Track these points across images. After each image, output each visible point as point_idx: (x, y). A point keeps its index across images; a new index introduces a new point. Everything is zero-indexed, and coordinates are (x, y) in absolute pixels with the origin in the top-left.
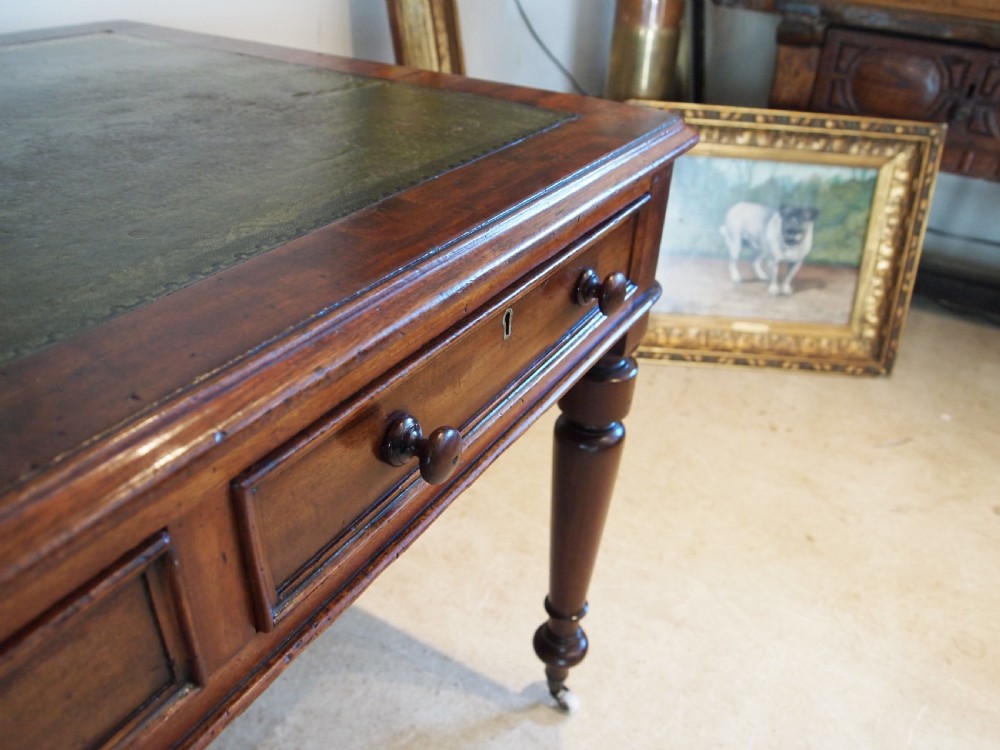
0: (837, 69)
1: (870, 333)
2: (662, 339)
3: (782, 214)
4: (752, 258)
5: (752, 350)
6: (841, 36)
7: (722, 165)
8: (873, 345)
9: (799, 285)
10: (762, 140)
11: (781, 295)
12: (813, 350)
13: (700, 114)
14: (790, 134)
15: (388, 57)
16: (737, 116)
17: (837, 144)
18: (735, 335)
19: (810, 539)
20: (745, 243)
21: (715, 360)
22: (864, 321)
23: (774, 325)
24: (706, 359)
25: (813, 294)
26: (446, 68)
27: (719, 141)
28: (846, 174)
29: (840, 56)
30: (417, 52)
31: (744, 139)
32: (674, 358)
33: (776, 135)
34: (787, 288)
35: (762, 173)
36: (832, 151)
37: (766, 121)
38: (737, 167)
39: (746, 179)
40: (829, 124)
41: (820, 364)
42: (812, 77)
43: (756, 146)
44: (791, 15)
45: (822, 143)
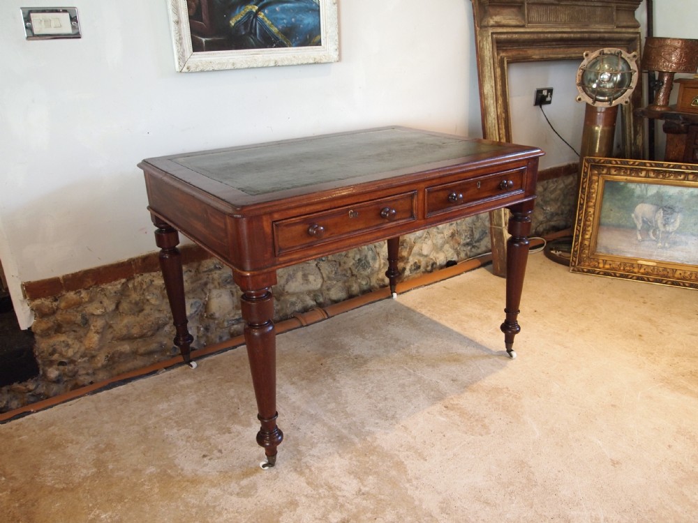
2: (601, 265)
4: (648, 230)
5: (647, 274)
6: (696, 128)
7: (634, 186)
9: (674, 244)
10: (652, 174)
11: (664, 248)
13: (619, 163)
14: (665, 172)
16: (637, 163)
17: (690, 177)
18: (640, 266)
19: (640, 335)
20: (644, 222)
21: (626, 277)
23: (659, 263)
24: (622, 276)
27: (630, 175)
31: (643, 174)
32: (605, 274)
33: (658, 173)
34: (667, 245)
35: (653, 189)
36: (688, 180)
37: (652, 166)
38: (640, 187)
39: (645, 192)
40: (683, 167)
41: (684, 283)
42: (684, 147)
43: (649, 177)
44: (669, 120)
45: (682, 177)
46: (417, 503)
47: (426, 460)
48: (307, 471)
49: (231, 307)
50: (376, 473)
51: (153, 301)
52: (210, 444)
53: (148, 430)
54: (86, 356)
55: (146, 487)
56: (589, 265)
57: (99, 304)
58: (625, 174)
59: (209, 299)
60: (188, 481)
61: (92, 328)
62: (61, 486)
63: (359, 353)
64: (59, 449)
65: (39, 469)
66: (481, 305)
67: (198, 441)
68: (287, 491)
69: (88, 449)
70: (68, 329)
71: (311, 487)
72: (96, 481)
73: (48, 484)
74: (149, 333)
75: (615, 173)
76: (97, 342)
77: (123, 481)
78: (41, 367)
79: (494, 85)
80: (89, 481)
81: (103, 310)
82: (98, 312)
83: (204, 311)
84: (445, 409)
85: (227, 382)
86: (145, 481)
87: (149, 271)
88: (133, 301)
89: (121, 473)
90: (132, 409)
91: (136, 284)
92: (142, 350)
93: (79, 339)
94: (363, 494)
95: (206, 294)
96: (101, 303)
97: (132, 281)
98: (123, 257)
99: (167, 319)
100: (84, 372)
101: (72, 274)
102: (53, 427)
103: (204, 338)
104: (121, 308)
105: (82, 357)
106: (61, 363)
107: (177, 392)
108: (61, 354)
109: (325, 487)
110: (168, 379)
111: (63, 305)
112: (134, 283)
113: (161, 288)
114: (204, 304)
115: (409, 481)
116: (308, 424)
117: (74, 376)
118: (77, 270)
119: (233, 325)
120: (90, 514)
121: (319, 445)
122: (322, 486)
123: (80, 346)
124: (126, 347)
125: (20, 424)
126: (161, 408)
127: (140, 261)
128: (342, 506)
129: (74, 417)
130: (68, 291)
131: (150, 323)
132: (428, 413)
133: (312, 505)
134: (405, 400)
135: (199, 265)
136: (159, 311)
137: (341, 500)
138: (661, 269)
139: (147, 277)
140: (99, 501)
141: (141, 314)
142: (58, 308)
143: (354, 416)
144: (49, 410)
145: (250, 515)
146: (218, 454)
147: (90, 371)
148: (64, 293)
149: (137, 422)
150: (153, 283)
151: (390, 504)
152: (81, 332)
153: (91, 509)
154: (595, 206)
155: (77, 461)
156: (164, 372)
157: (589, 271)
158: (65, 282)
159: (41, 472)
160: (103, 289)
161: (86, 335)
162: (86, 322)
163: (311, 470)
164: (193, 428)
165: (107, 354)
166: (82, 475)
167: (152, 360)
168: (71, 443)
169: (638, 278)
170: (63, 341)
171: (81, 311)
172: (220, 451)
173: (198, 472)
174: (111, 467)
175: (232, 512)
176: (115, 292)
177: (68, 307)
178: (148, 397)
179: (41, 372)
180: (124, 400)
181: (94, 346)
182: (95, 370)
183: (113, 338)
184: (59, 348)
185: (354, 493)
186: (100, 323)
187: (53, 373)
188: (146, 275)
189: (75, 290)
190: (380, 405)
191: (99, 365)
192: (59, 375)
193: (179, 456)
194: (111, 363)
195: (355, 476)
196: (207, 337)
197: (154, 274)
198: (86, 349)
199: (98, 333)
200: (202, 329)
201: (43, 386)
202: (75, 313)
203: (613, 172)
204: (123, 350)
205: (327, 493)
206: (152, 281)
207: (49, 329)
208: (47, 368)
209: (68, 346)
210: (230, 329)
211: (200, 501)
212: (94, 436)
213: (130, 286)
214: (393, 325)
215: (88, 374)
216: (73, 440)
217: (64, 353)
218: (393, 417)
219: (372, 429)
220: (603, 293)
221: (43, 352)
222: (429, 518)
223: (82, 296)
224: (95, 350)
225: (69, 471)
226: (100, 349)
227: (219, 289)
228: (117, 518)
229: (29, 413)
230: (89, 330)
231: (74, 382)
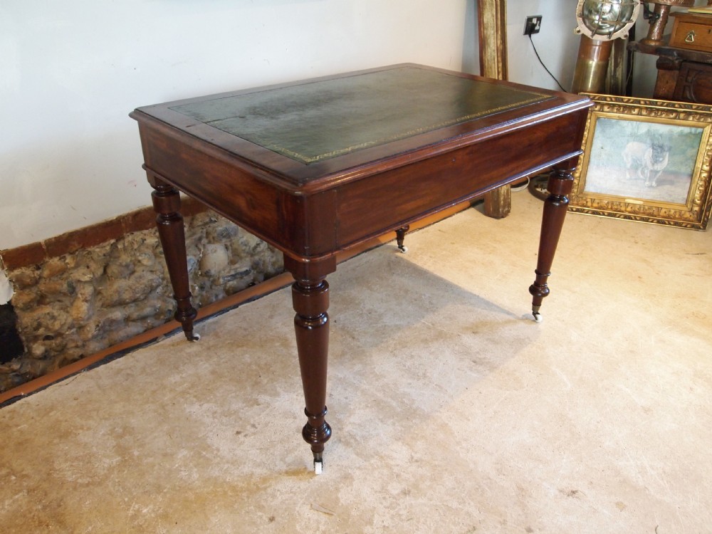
0: (686, 81)
1: (696, 208)
2: (589, 204)
3: (653, 148)
4: (637, 169)
5: (634, 212)
6: (689, 65)
7: (624, 123)
8: (697, 215)
9: (660, 183)
10: (644, 112)
11: (651, 187)
12: (665, 215)
13: (613, 99)
14: (658, 110)
15: (477, 72)
16: (631, 101)
17: (682, 116)
18: (627, 205)
19: (639, 277)
20: (634, 161)
21: (614, 215)
22: (693, 202)
23: (646, 201)
24: (609, 215)
25: (667, 187)
26: (501, 78)
27: (623, 112)
28: (687, 130)
29: (688, 75)
30: (490, 70)
31: (637, 111)
32: (594, 213)
33: (651, 110)
34: (654, 184)
35: (644, 128)
36: (679, 119)
37: (646, 104)
38: (632, 125)
39: (636, 131)
40: (676, 106)
41: (668, 221)
42: (675, 83)
43: (641, 115)
44: (663, 56)
45: (674, 115)
46: (472, 466)
47: (469, 420)
48: (352, 441)
49: (226, 262)
50: (423, 437)
51: (145, 262)
52: (241, 419)
53: (166, 408)
54: (74, 327)
55: (183, 473)
56: (577, 205)
57: (86, 269)
58: (618, 111)
59: (204, 255)
60: (228, 462)
61: (80, 296)
62: (86, 480)
63: (371, 307)
64: (70, 438)
65: (53, 462)
66: (481, 249)
67: (226, 416)
68: (338, 465)
69: (104, 435)
70: (52, 300)
71: (362, 458)
72: (124, 471)
73: (70, 479)
74: (142, 297)
75: (608, 110)
76: (86, 311)
77: (156, 468)
78: (25, 344)
79: (495, 13)
80: (115, 472)
81: (92, 276)
82: (87, 278)
83: (198, 268)
84: (473, 364)
85: (238, 346)
86: (180, 466)
87: (141, 229)
88: (124, 264)
89: (150, 460)
90: (141, 385)
91: (126, 244)
92: (135, 315)
93: (65, 309)
94: (417, 461)
95: (200, 250)
96: (88, 267)
97: (122, 242)
98: (112, 215)
99: (160, 280)
100: (73, 345)
101: (55, 238)
102: (55, 412)
103: (199, 297)
104: (109, 271)
105: (69, 328)
106: (47, 338)
107: (187, 361)
108: (47, 328)
109: (376, 457)
110: (172, 348)
111: (46, 273)
112: (124, 244)
113: (153, 247)
114: (198, 261)
115: (458, 443)
116: (339, 389)
117: (63, 349)
118: (61, 233)
119: (229, 281)
120: (128, 509)
121: (357, 412)
122: (372, 457)
123: (67, 317)
124: (118, 314)
125: (14, 411)
126: (174, 381)
127: (130, 218)
128: (398, 476)
129: (76, 399)
130: (51, 258)
131: (143, 286)
132: (459, 369)
133: (368, 477)
134: (432, 357)
135: (193, 219)
136: (152, 271)
137: (396, 470)
138: (647, 208)
139: (138, 236)
140: (135, 494)
141: (133, 277)
142: (40, 277)
143: (385, 377)
144: (43, 392)
145: (306, 494)
146: (252, 430)
147: (80, 343)
148: (47, 259)
149: (151, 399)
150: (145, 242)
151: (446, 470)
152: (67, 301)
153: (129, 505)
154: (586, 143)
155: (94, 449)
156: (164, 339)
157: (578, 210)
158: (47, 248)
159: (56, 466)
160: (90, 252)
161: (72, 304)
162: (72, 290)
163: (356, 440)
164: (216, 402)
165: (97, 323)
166: (106, 465)
167: (146, 325)
168: (82, 429)
169: (626, 217)
170: (48, 314)
171: (67, 278)
172: (253, 426)
173: (237, 452)
174: (136, 453)
175: (286, 492)
176: (104, 255)
177: (52, 275)
178: (154, 369)
179: (26, 350)
180: (128, 374)
181: (83, 316)
182: (85, 341)
183: (102, 306)
184: (45, 322)
185: (407, 461)
186: (89, 290)
187: (38, 349)
188: (135, 233)
189: (59, 256)
190: (408, 364)
191: (90, 336)
192: (46, 351)
193: (210, 434)
194: (101, 332)
195: (403, 443)
196: (202, 296)
197: (145, 232)
198: (74, 319)
199: (86, 301)
200: (197, 288)
201: (27, 364)
202: (60, 281)
203: (606, 108)
204: (114, 318)
205: (379, 464)
206: (144, 240)
207: (32, 301)
208: (32, 344)
209: (54, 318)
210: (226, 286)
211: (248, 484)
212: (106, 419)
213: (120, 246)
214: (398, 274)
215: (77, 347)
216: (83, 425)
217: (51, 327)
218: (425, 376)
219: (406, 390)
220: (596, 234)
221: (26, 327)
222: (489, 481)
223: (67, 261)
224: (83, 320)
225: (89, 462)
226: (89, 318)
227: (214, 243)
228: (161, 511)
229: (20, 397)
230: (77, 298)
231: (62, 357)
